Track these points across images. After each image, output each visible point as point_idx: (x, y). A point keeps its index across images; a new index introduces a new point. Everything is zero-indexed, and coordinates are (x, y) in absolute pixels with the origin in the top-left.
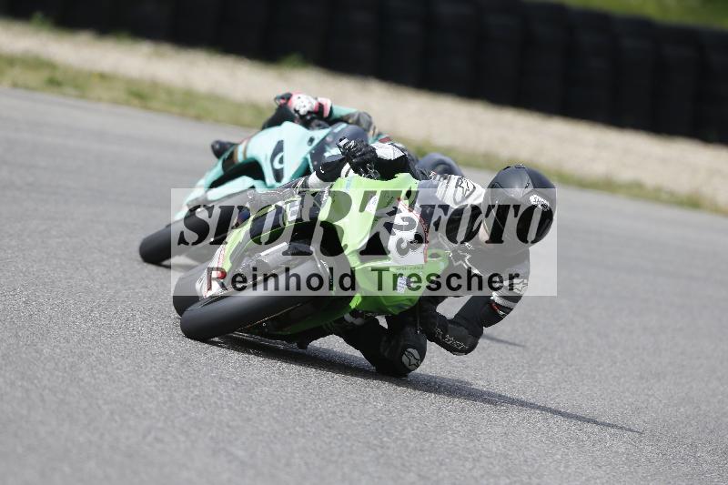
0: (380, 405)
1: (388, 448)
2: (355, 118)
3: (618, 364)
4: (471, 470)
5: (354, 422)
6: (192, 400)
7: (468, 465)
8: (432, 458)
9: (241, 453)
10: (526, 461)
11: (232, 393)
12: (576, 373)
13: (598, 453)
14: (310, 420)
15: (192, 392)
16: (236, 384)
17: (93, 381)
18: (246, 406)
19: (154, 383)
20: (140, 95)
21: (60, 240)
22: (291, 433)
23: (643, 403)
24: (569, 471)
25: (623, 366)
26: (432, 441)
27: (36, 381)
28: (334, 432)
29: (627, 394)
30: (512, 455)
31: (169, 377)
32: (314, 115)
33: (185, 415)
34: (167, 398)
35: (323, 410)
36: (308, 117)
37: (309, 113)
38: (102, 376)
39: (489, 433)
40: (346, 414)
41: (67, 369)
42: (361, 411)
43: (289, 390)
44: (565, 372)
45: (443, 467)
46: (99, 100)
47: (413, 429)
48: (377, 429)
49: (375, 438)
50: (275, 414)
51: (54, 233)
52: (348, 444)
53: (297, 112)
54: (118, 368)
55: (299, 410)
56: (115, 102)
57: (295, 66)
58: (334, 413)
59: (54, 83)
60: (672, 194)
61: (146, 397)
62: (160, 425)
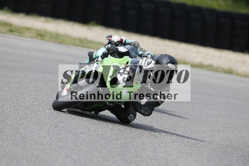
0: (123, 141)
1: (126, 156)
2: (134, 43)
3: (204, 127)
4: (154, 163)
5: (114, 147)
6: (59, 139)
7: (153, 161)
8: (140, 159)
9: (75, 158)
10: (172, 160)
11: (72, 137)
12: (190, 130)
13: (197, 157)
14: (99, 146)
15: (59, 137)
16: (74, 134)
17: (25, 133)
18: (77, 141)
19: (45, 133)
20: (41, 35)
21: (14, 85)
22: (92, 151)
23: (212, 140)
24: (187, 163)
25: (206, 128)
26: (140, 153)
27: (5, 133)
28: (107, 150)
29: (207, 137)
30: (168, 158)
31: (51, 131)
32: (119, 43)
33: (56, 144)
34: (50, 139)
35: (103, 143)
36: (117, 43)
37: (117, 42)
38: (28, 131)
39: (160, 150)
40: (111, 144)
41: (16, 129)
42: (116, 143)
43: (92, 136)
44: (186, 130)
45: (144, 162)
46: (27, 37)
47: (134, 149)
48: (122, 149)
49: (121, 152)
50: (87, 144)
51: (11, 82)
52: (112, 154)
53: (114, 41)
54: (33, 129)
55: (95, 143)
56: (32, 37)
57: (93, 25)
58: (107, 144)
59: (11, 31)
60: (222, 69)
61: (43, 138)
62: (48, 148)
